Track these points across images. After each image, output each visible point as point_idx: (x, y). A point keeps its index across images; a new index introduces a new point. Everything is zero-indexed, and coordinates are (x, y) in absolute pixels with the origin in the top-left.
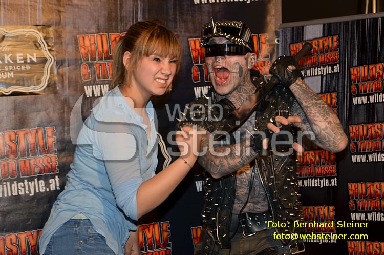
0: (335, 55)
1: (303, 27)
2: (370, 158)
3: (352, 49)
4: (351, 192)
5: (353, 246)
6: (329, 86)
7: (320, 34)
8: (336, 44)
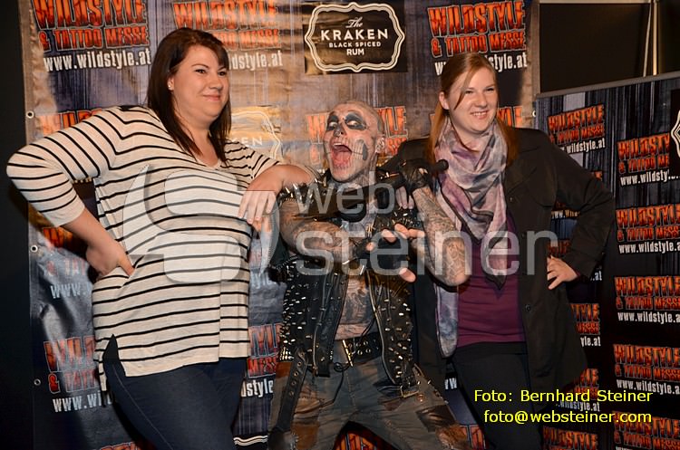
0: (600, 128)
1: (563, 96)
2: (641, 248)
3: (620, 120)
4: (618, 288)
5: (620, 351)
6: (593, 164)
7: (582, 104)
8: (600, 114)
